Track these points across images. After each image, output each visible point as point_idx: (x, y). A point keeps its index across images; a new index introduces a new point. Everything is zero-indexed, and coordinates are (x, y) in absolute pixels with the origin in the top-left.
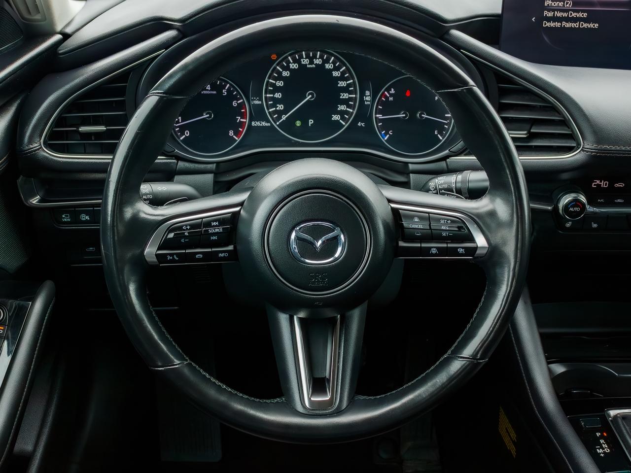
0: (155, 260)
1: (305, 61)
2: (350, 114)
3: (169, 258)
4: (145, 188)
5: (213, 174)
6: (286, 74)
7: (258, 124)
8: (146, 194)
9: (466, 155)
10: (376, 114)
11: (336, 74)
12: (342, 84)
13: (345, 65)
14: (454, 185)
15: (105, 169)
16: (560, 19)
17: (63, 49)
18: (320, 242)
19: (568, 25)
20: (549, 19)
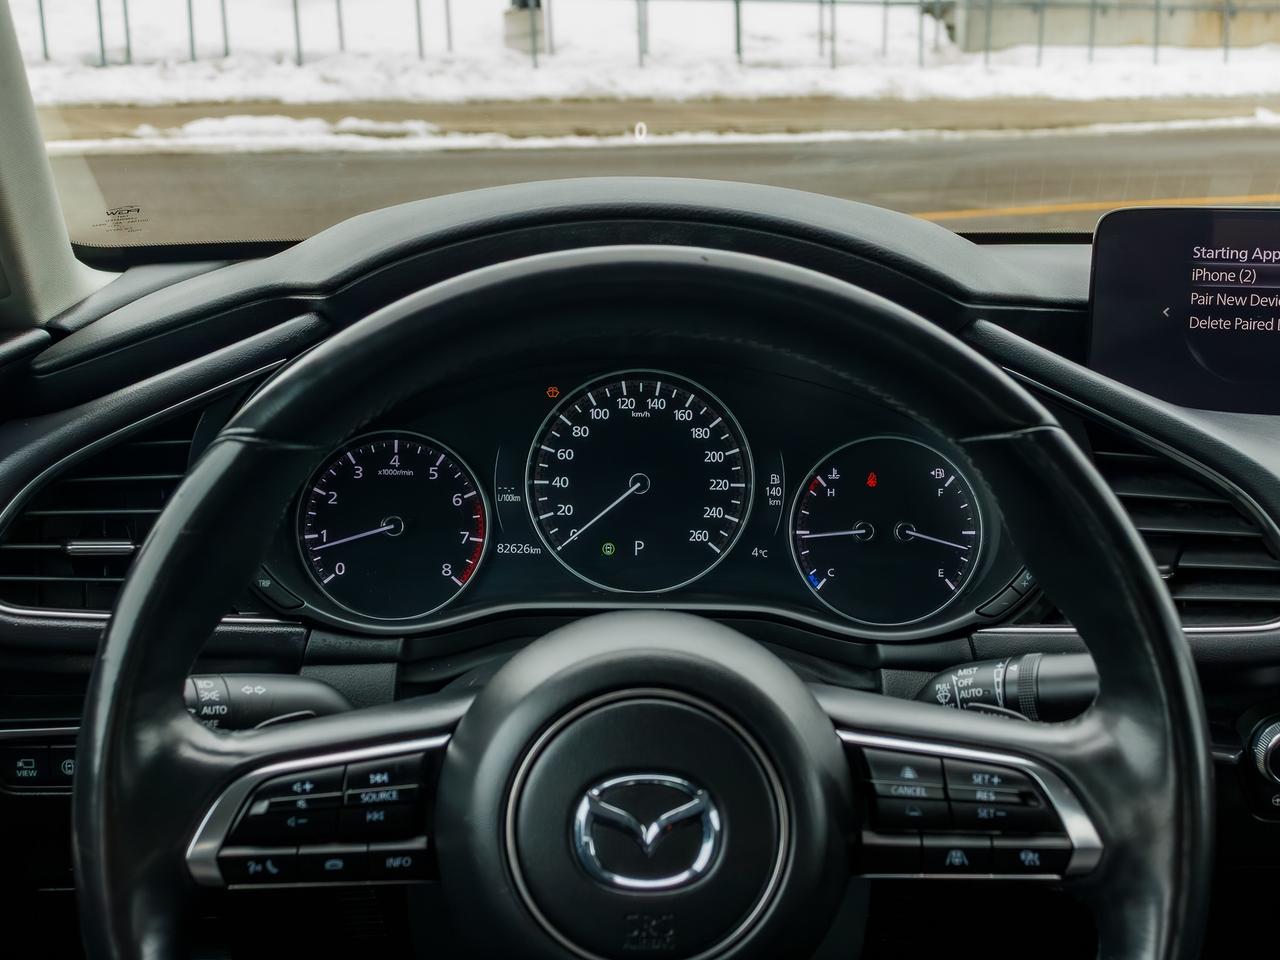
0: (214, 872)
1: (627, 404)
2: (732, 528)
3: (253, 867)
4: (206, 688)
5: (395, 665)
6: (579, 432)
7: (512, 548)
8: (211, 703)
9: (1018, 624)
10: (795, 528)
11: (699, 433)
12: (714, 457)
13: (722, 413)
14: (999, 691)
16: (1230, 313)
17: (42, 362)
18: (654, 829)
19: (1249, 325)
20: (1203, 312)
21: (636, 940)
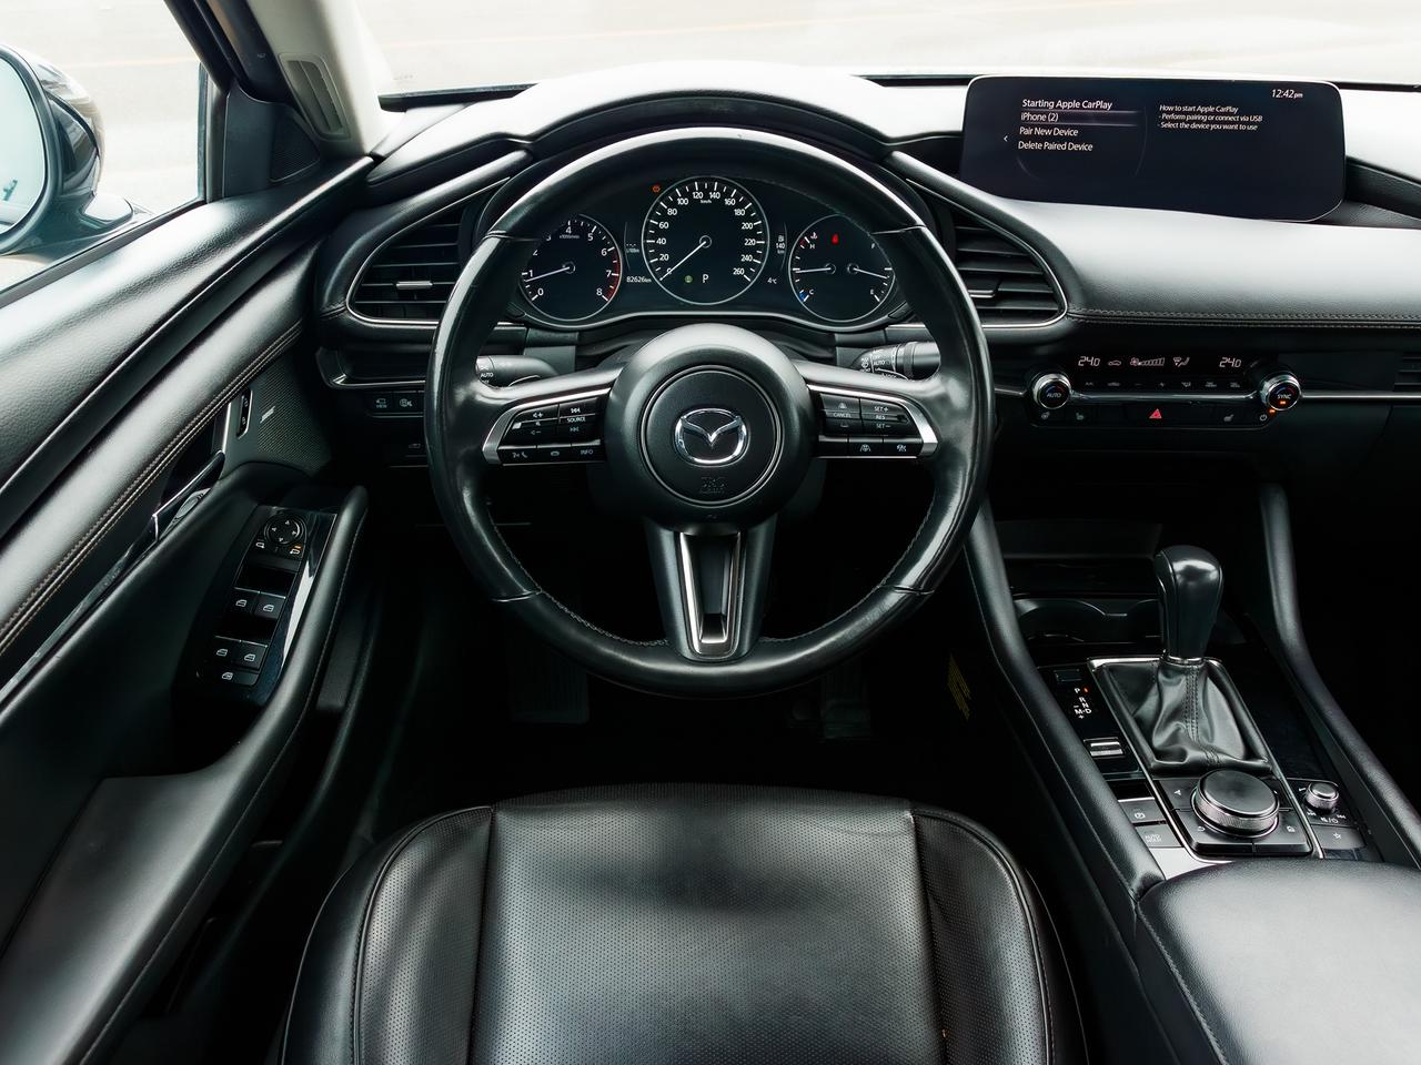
0: (497, 458)
1: (698, 195)
2: (757, 267)
3: (515, 455)
4: (483, 363)
5: (574, 348)
6: (672, 212)
7: (635, 279)
8: (485, 372)
9: (910, 322)
10: (792, 267)
11: (739, 212)
12: (747, 226)
13: (752, 201)
14: (894, 362)
15: (429, 338)
16: (1042, 139)
17: (373, 177)
18: (714, 435)
19: (1052, 147)
20: (1027, 139)
21: (705, 489)
